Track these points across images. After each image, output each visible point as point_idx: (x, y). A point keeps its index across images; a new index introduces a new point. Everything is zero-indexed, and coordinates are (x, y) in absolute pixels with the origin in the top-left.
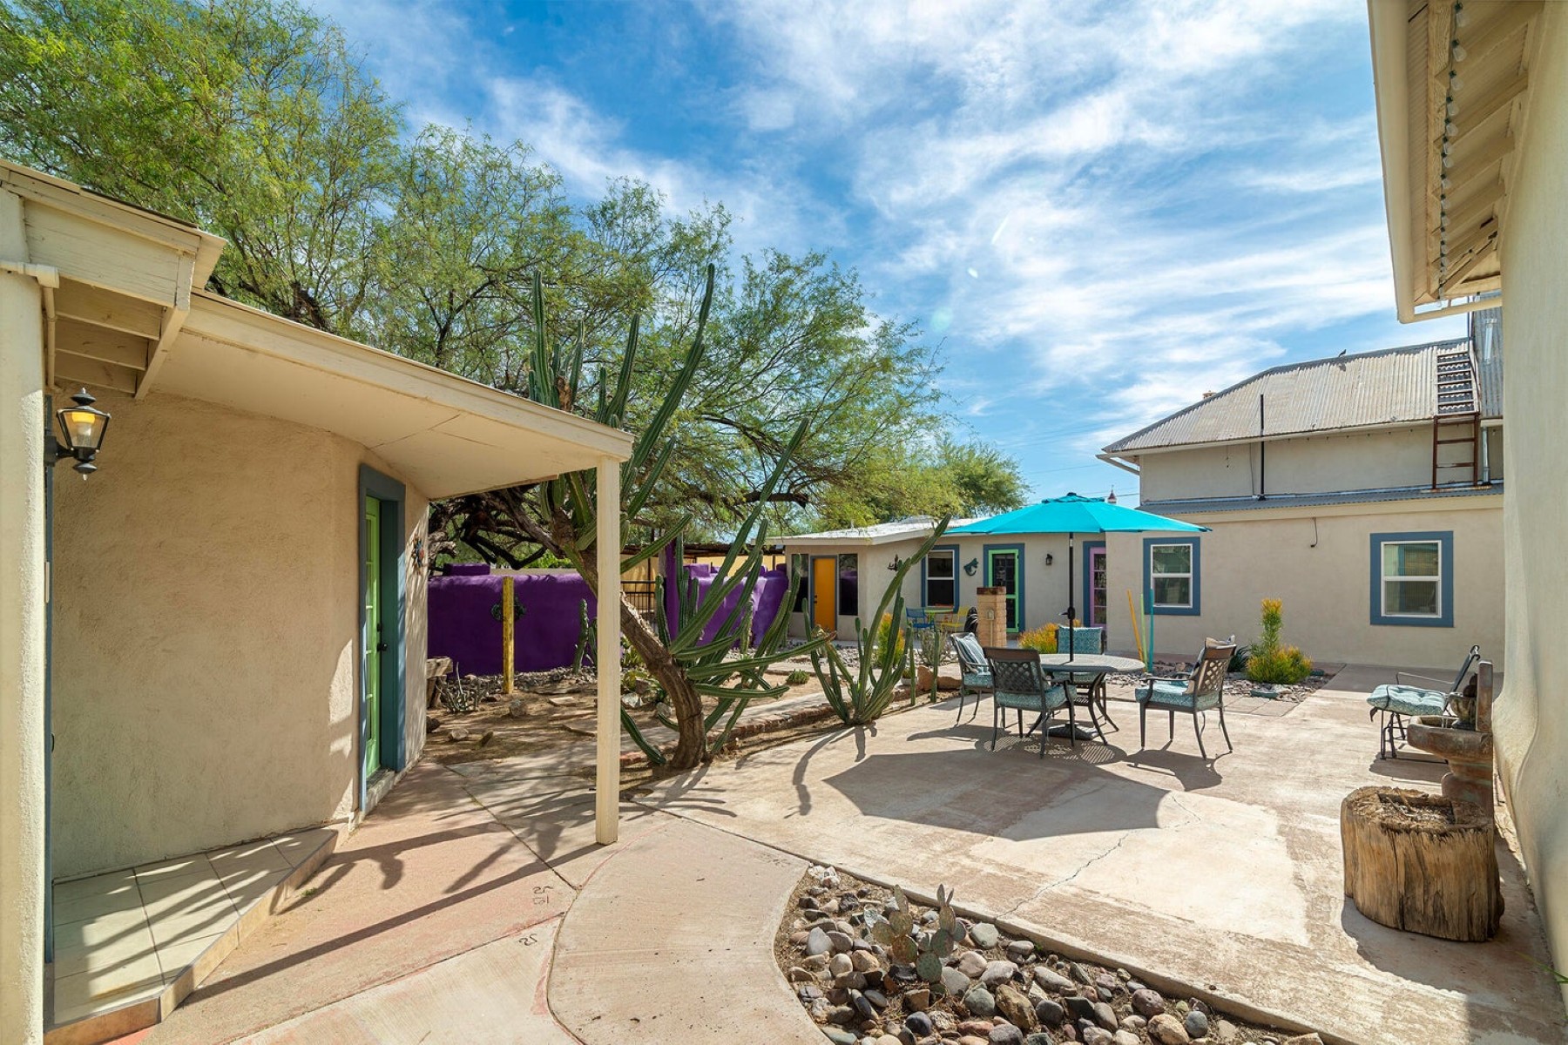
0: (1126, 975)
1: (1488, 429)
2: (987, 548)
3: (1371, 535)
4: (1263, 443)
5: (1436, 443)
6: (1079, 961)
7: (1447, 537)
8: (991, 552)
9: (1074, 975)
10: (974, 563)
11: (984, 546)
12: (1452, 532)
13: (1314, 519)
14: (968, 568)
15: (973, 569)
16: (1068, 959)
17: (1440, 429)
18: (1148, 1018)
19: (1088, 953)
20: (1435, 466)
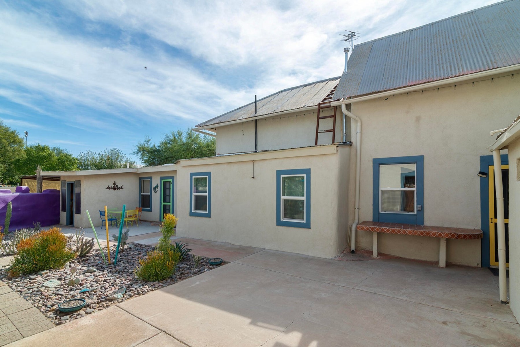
2: (162, 178)
3: (277, 171)
4: (256, 120)
5: (319, 118)
7: (308, 172)
8: (163, 181)
10: (157, 187)
11: (161, 177)
12: (310, 169)
13: (254, 161)
14: (155, 189)
15: (157, 189)
20: (317, 132)
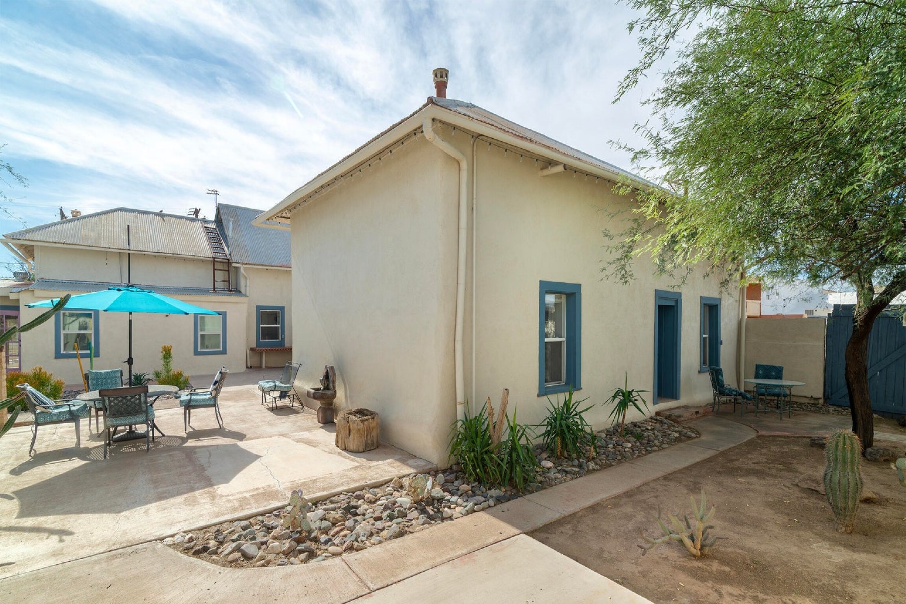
0: (346, 493)
1: (234, 267)
4: (129, 253)
5: (214, 270)
6: (331, 497)
9: (332, 502)
12: (226, 312)
16: (326, 500)
17: (216, 263)
18: (364, 499)
19: (330, 494)
20: (214, 281)
